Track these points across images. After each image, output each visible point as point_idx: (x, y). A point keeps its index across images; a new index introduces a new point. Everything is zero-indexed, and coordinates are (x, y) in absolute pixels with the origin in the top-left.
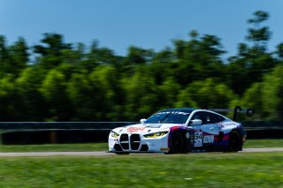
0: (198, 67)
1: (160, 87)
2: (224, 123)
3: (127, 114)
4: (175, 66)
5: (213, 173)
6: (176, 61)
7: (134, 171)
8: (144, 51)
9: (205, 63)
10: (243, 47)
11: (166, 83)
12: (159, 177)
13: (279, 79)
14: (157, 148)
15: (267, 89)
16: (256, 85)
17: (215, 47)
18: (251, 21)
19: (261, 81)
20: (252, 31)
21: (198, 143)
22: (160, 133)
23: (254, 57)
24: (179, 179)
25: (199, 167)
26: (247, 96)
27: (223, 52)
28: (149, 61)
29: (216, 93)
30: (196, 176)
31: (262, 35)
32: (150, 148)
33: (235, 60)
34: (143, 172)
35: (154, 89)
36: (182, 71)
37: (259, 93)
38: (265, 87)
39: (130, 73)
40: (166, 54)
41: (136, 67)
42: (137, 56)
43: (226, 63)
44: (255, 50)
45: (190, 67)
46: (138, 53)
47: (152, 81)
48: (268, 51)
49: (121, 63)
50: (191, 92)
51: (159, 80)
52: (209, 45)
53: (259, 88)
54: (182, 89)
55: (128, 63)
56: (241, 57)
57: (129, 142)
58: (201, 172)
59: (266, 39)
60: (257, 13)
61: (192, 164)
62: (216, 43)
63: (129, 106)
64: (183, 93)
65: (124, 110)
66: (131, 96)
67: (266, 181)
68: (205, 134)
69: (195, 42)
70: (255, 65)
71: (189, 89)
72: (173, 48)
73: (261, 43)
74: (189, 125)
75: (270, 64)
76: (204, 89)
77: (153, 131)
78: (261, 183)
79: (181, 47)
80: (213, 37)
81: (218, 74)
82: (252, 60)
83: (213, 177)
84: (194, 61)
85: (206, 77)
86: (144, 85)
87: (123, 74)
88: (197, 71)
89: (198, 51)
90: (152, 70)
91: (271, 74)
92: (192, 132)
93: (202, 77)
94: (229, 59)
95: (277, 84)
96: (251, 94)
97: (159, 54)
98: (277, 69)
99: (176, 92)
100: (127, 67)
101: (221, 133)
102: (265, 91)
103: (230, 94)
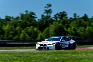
0: (28, 22)
1: (15, 29)
2: (71, 41)
3: (5, 38)
4: (20, 22)
5: (33, 57)
6: (21, 20)
7: (7, 56)
8: (11, 17)
9: (30, 21)
10: (43, 16)
11: (17, 28)
12: (15, 59)
13: (54, 26)
14: (52, 48)
15: (51, 29)
16: (47, 28)
17: (34, 16)
18: (46, 7)
19: (49, 27)
20: (46, 10)
21: (63, 47)
22: (53, 44)
23: (47, 19)
24: (21, 59)
25: (28, 55)
26: (44, 32)
27: (37, 17)
28: (12, 20)
29: (34, 31)
30: (27, 58)
31: (49, 12)
32: (50, 48)
33: (40, 20)
34: (10, 57)
35: (13, 29)
36: (23, 24)
37: (48, 31)
38: (50, 29)
39: (6, 24)
40: (18, 18)
41: (8, 22)
42: (8, 19)
43: (37, 21)
44: (47, 16)
45: (25, 22)
46: (8, 18)
47: (13, 27)
48: (51, 17)
49: (3, 21)
50: (25, 30)
51: (15, 27)
52: (32, 15)
53: (48, 29)
54: (23, 29)
55: (5, 21)
56: (42, 19)
57: (43, 46)
58: (29, 57)
59: (50, 13)
60: (48, 5)
61: (26, 54)
62: (34, 14)
63: (5, 35)
64: (23, 31)
65: (4, 36)
66: (6, 32)
67: (50, 60)
68: (65, 44)
69: (27, 14)
70: (47, 21)
71: (25, 29)
72: (20, 16)
73: (49, 14)
74: (61, 41)
75: (52, 21)
76: (30, 30)
77: (50, 43)
78: (49, 61)
79: (22, 16)
80: (33, 12)
81: (35, 24)
82: (46, 20)
83: (33, 59)
84: (27, 20)
85: (31, 26)
86: (10, 28)
87: (4, 25)
88: (28, 24)
89: (28, 17)
90: (13, 23)
91: (52, 25)
92: (62, 43)
93: (29, 26)
94: (38, 20)
95: (54, 28)
96: (45, 31)
97: (15, 18)
98: (54, 23)
99: (21, 31)
100: (5, 22)
101: (70, 44)
102: (50, 30)
103: (38, 31)
